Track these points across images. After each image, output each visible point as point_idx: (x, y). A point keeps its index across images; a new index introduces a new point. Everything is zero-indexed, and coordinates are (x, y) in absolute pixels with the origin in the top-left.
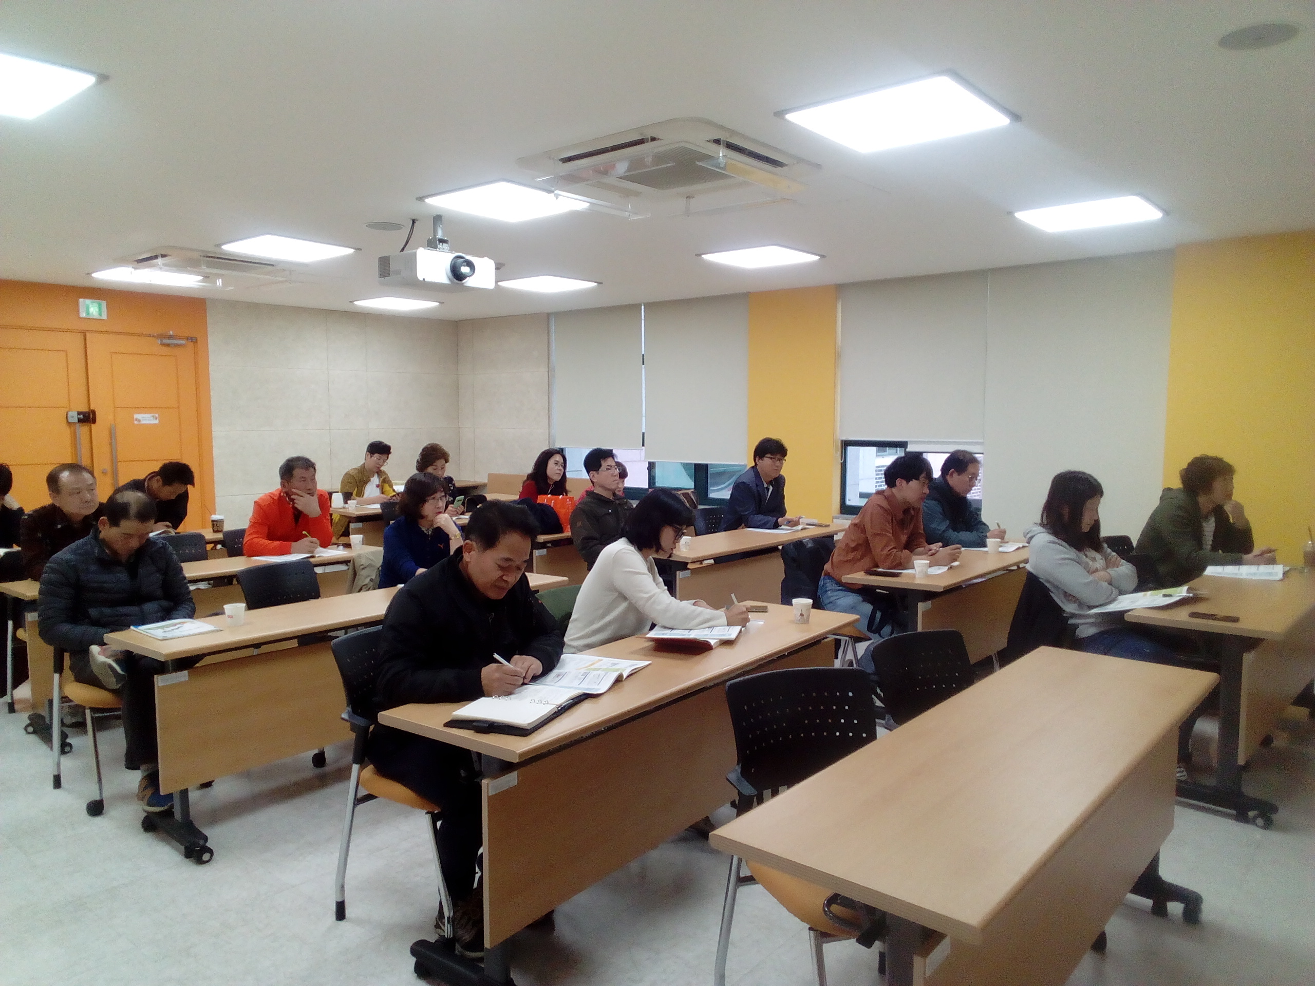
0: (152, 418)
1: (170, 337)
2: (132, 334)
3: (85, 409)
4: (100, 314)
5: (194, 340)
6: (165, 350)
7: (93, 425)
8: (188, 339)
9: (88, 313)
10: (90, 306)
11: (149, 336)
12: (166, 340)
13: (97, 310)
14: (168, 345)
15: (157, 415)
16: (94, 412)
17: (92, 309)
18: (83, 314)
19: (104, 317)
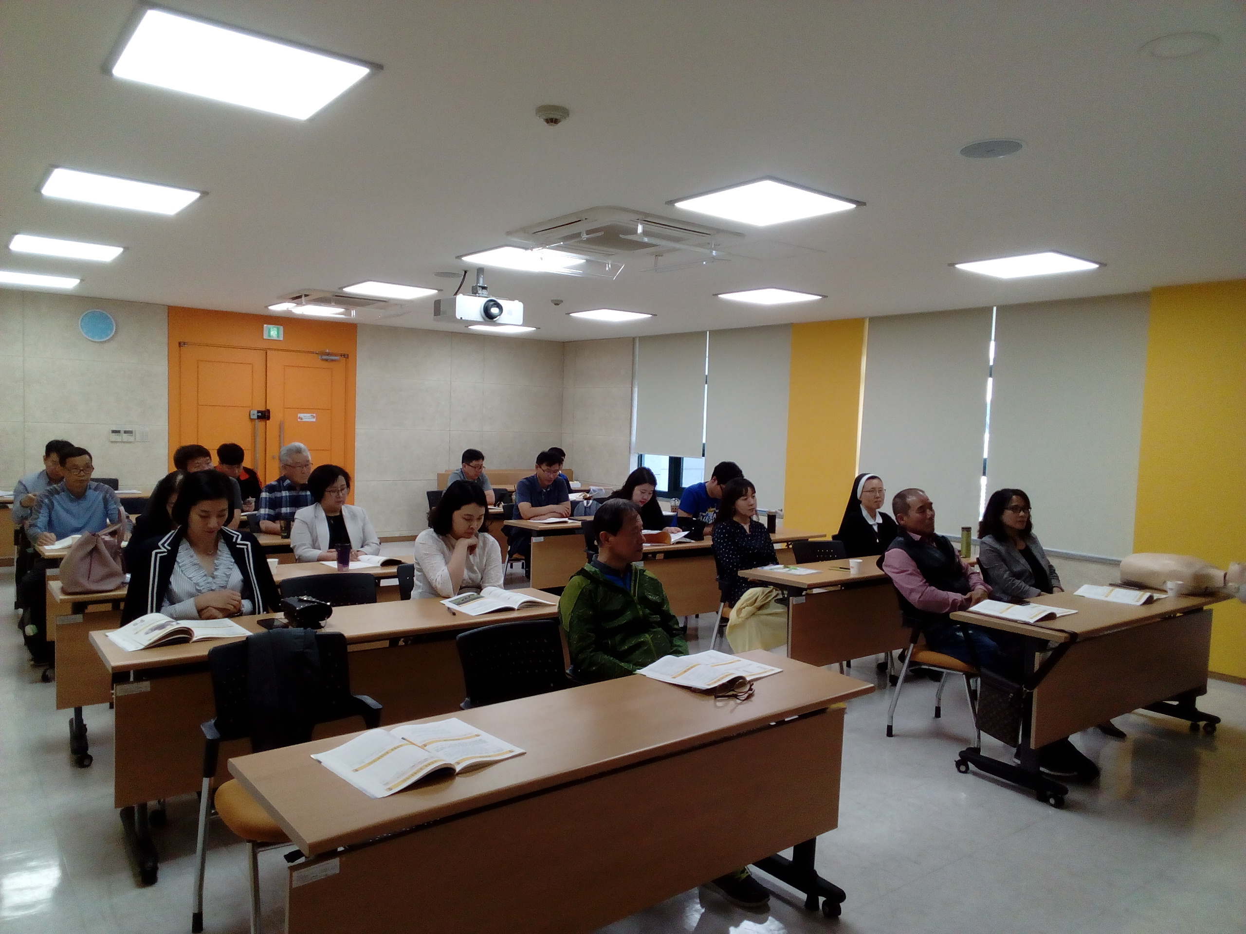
0: (311, 417)
1: (328, 354)
2: (299, 351)
3: (263, 409)
4: (278, 337)
5: (345, 356)
6: (325, 364)
7: (267, 421)
8: (341, 355)
9: (269, 335)
10: (271, 330)
11: (313, 353)
12: (326, 356)
13: (276, 333)
14: (327, 360)
15: (315, 415)
16: (268, 411)
17: (274, 332)
18: (265, 337)
19: (281, 339)
